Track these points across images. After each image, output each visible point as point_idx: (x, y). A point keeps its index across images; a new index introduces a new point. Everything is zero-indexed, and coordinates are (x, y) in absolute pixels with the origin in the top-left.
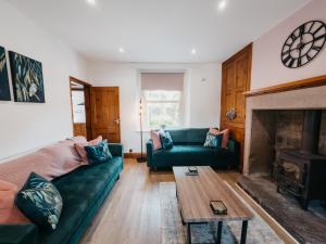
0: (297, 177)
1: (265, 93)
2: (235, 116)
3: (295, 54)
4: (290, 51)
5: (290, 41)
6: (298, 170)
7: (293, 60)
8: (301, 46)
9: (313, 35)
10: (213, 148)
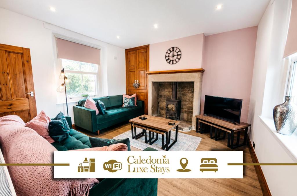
0: (174, 109)
1: (160, 73)
2: (139, 86)
3: (171, 58)
4: (169, 56)
5: (169, 52)
6: (174, 107)
7: (171, 60)
8: (173, 56)
9: (177, 53)
10: (131, 107)
